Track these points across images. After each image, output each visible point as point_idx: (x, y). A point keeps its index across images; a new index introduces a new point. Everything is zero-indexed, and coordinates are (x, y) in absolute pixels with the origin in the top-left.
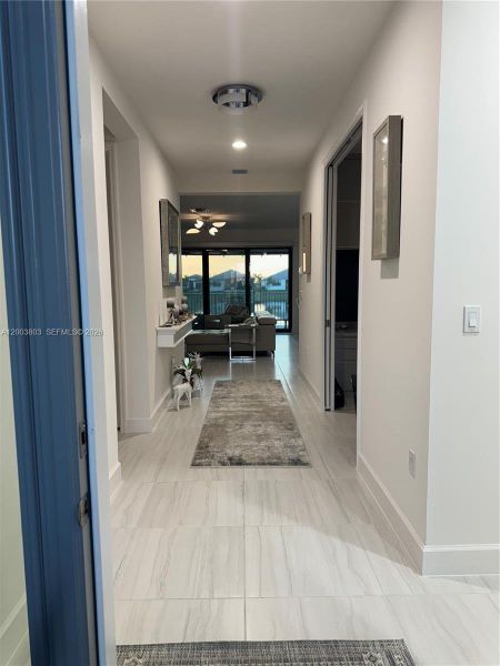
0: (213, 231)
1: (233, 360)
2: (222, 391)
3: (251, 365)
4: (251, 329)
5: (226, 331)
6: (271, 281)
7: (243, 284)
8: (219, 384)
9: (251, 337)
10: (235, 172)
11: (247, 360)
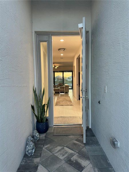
0: (56, 68)
1: (60, 94)
2: (58, 98)
3: (64, 94)
4: (64, 87)
5: (59, 88)
6: (68, 78)
7: (62, 79)
8: (58, 97)
9: (64, 89)
10: (61, 58)
11: (63, 94)
